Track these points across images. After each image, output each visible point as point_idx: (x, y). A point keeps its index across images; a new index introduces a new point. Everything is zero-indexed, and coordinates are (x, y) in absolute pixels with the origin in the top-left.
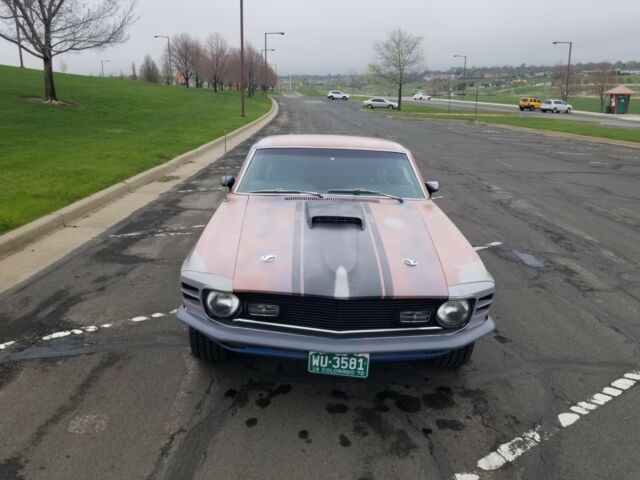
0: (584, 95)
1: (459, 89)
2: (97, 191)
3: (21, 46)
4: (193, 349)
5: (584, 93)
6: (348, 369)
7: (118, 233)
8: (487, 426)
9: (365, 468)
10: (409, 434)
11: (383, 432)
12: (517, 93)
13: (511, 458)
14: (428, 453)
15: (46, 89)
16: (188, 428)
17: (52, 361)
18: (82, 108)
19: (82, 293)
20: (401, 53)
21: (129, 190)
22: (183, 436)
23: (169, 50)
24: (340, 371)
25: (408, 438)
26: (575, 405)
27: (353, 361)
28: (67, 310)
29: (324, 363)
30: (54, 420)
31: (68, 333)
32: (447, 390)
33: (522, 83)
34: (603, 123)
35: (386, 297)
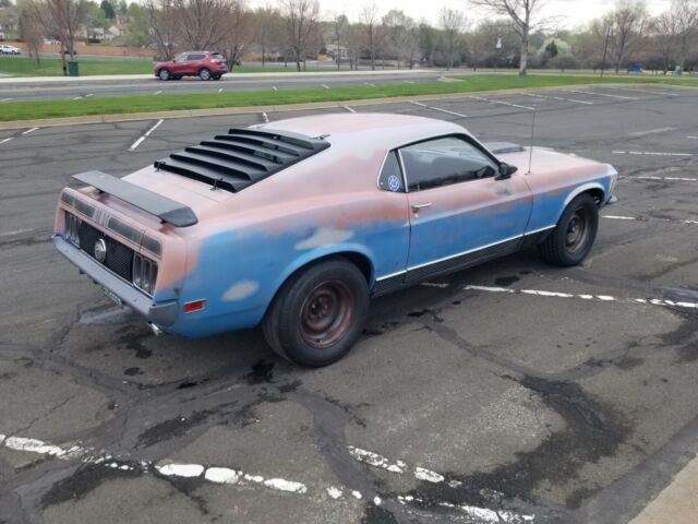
28: (681, 327)
31: (679, 304)
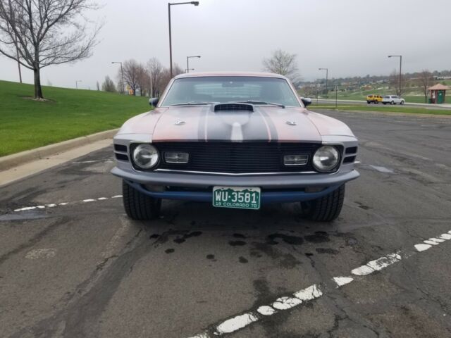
0: (412, 94)
1: (324, 93)
2: (65, 140)
3: (19, 62)
4: (128, 214)
5: (412, 93)
6: (244, 202)
7: (78, 161)
8: (357, 252)
9: (259, 274)
10: (295, 256)
11: (274, 255)
12: (364, 95)
13: (378, 268)
14: (311, 266)
15: (36, 90)
16: (120, 255)
17: (20, 222)
18: (60, 103)
19: (49, 189)
20: (281, 66)
21: (89, 142)
22: (115, 259)
23: (122, 70)
24: (237, 204)
25: (294, 258)
26: (428, 239)
27: (248, 196)
29: (225, 199)
30: (15, 251)
31: (34, 208)
32: (324, 233)
33: (367, 88)
34: (427, 108)
35: (272, 140)
